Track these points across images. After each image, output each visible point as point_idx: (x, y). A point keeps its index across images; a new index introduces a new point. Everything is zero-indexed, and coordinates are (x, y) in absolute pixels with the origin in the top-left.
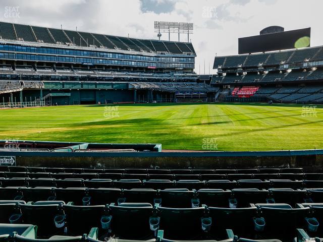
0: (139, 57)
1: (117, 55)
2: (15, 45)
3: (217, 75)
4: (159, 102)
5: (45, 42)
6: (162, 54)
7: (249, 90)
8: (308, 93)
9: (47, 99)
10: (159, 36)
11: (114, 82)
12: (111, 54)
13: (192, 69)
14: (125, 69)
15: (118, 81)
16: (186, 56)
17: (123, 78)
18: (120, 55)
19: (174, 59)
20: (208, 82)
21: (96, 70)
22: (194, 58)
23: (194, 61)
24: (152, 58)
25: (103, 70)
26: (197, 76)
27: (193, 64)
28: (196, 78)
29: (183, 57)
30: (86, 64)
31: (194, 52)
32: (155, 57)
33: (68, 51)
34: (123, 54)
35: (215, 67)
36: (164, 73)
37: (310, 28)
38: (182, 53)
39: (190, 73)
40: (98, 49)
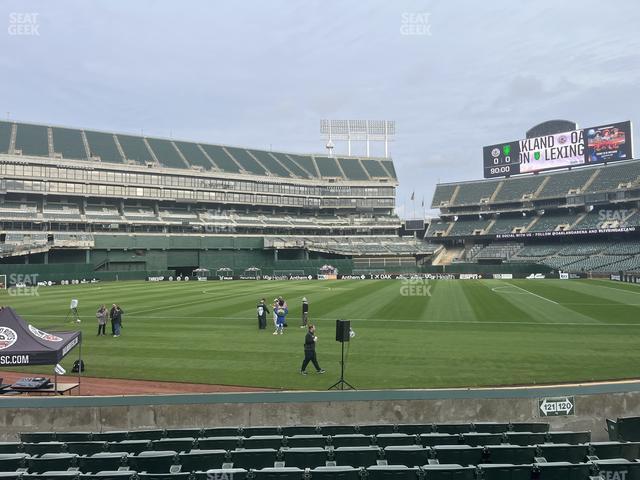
0: (287, 187)
3: (439, 221)
5: (103, 160)
6: (331, 181)
8: (625, 255)
12: (232, 183)
13: (391, 209)
14: (260, 211)
15: (244, 233)
16: (379, 184)
17: (254, 228)
18: (249, 185)
19: (353, 190)
20: (420, 235)
21: (202, 211)
22: (393, 188)
23: (393, 194)
24: (312, 189)
26: (399, 223)
27: (392, 200)
28: (397, 227)
29: (373, 187)
30: (184, 201)
31: (394, 176)
32: (318, 187)
34: (255, 182)
35: (436, 202)
36: (336, 217)
37: (627, 124)
38: (370, 179)
39: (386, 216)
40: (207, 174)
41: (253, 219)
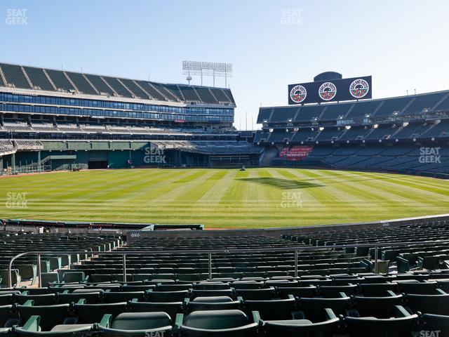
0: (164, 108)
1: (135, 106)
2: (4, 93)
3: (261, 131)
4: (189, 166)
5: (43, 89)
6: (192, 103)
7: (300, 151)
9: (47, 163)
10: (189, 79)
11: (132, 141)
12: (128, 105)
13: (231, 124)
15: (137, 139)
16: (223, 106)
17: (144, 136)
18: (139, 106)
19: (208, 110)
20: (250, 140)
21: (108, 124)
22: (233, 109)
23: (233, 113)
24: (180, 109)
25: (117, 125)
26: (237, 132)
27: (232, 117)
28: (236, 135)
29: (220, 109)
30: (96, 117)
31: (233, 101)
32: (184, 107)
33: (72, 101)
34: (143, 104)
35: (259, 121)
36: (195, 128)
37: (370, 77)
38: (218, 103)
39: (228, 127)
40: (111, 99)
41: (142, 129)
